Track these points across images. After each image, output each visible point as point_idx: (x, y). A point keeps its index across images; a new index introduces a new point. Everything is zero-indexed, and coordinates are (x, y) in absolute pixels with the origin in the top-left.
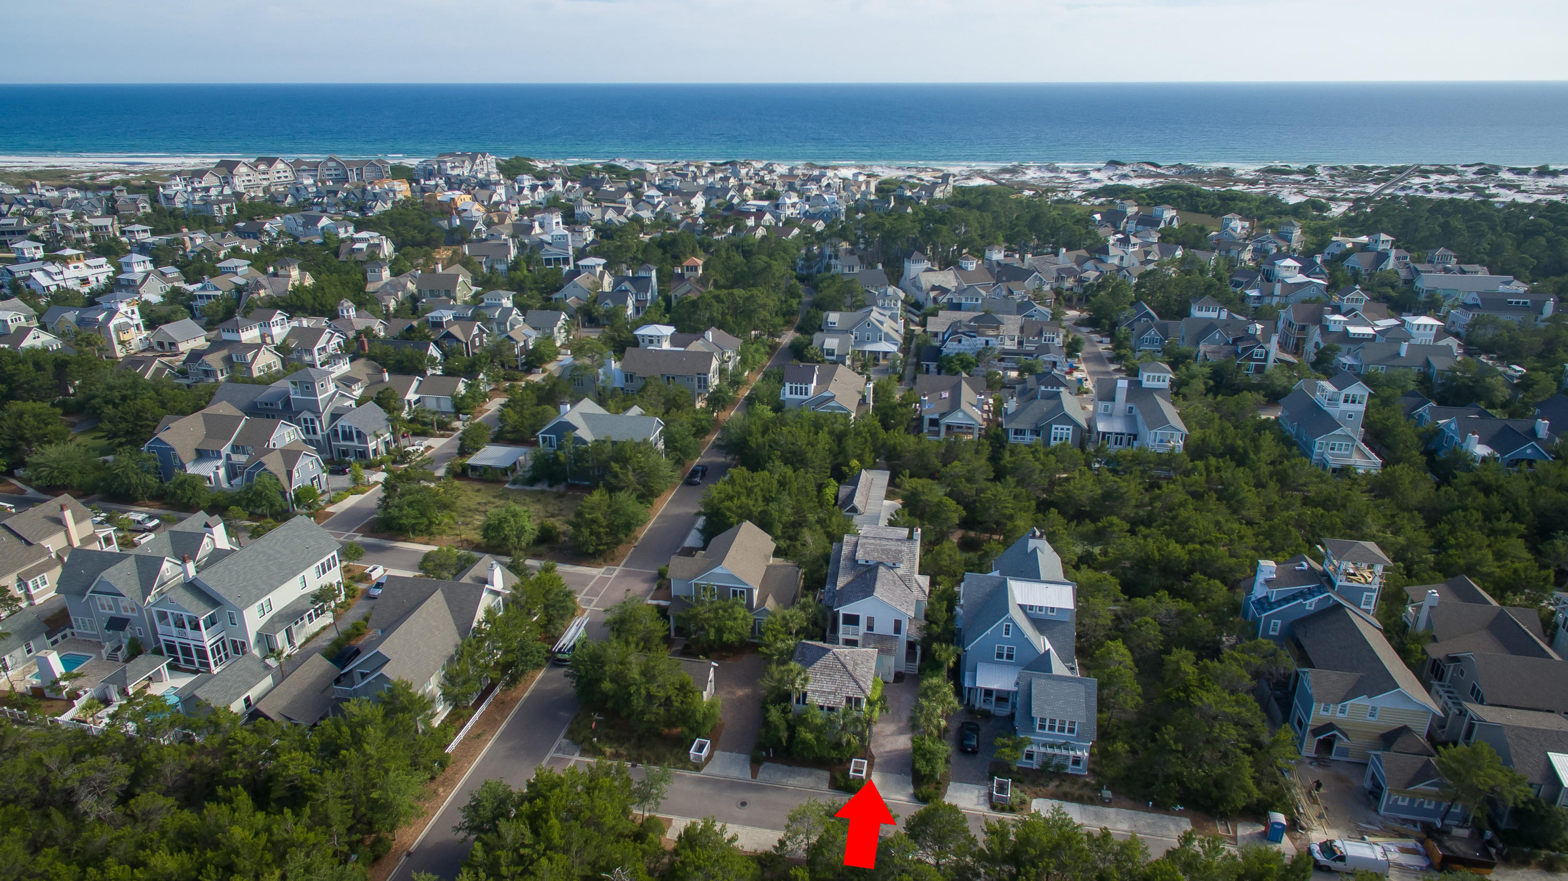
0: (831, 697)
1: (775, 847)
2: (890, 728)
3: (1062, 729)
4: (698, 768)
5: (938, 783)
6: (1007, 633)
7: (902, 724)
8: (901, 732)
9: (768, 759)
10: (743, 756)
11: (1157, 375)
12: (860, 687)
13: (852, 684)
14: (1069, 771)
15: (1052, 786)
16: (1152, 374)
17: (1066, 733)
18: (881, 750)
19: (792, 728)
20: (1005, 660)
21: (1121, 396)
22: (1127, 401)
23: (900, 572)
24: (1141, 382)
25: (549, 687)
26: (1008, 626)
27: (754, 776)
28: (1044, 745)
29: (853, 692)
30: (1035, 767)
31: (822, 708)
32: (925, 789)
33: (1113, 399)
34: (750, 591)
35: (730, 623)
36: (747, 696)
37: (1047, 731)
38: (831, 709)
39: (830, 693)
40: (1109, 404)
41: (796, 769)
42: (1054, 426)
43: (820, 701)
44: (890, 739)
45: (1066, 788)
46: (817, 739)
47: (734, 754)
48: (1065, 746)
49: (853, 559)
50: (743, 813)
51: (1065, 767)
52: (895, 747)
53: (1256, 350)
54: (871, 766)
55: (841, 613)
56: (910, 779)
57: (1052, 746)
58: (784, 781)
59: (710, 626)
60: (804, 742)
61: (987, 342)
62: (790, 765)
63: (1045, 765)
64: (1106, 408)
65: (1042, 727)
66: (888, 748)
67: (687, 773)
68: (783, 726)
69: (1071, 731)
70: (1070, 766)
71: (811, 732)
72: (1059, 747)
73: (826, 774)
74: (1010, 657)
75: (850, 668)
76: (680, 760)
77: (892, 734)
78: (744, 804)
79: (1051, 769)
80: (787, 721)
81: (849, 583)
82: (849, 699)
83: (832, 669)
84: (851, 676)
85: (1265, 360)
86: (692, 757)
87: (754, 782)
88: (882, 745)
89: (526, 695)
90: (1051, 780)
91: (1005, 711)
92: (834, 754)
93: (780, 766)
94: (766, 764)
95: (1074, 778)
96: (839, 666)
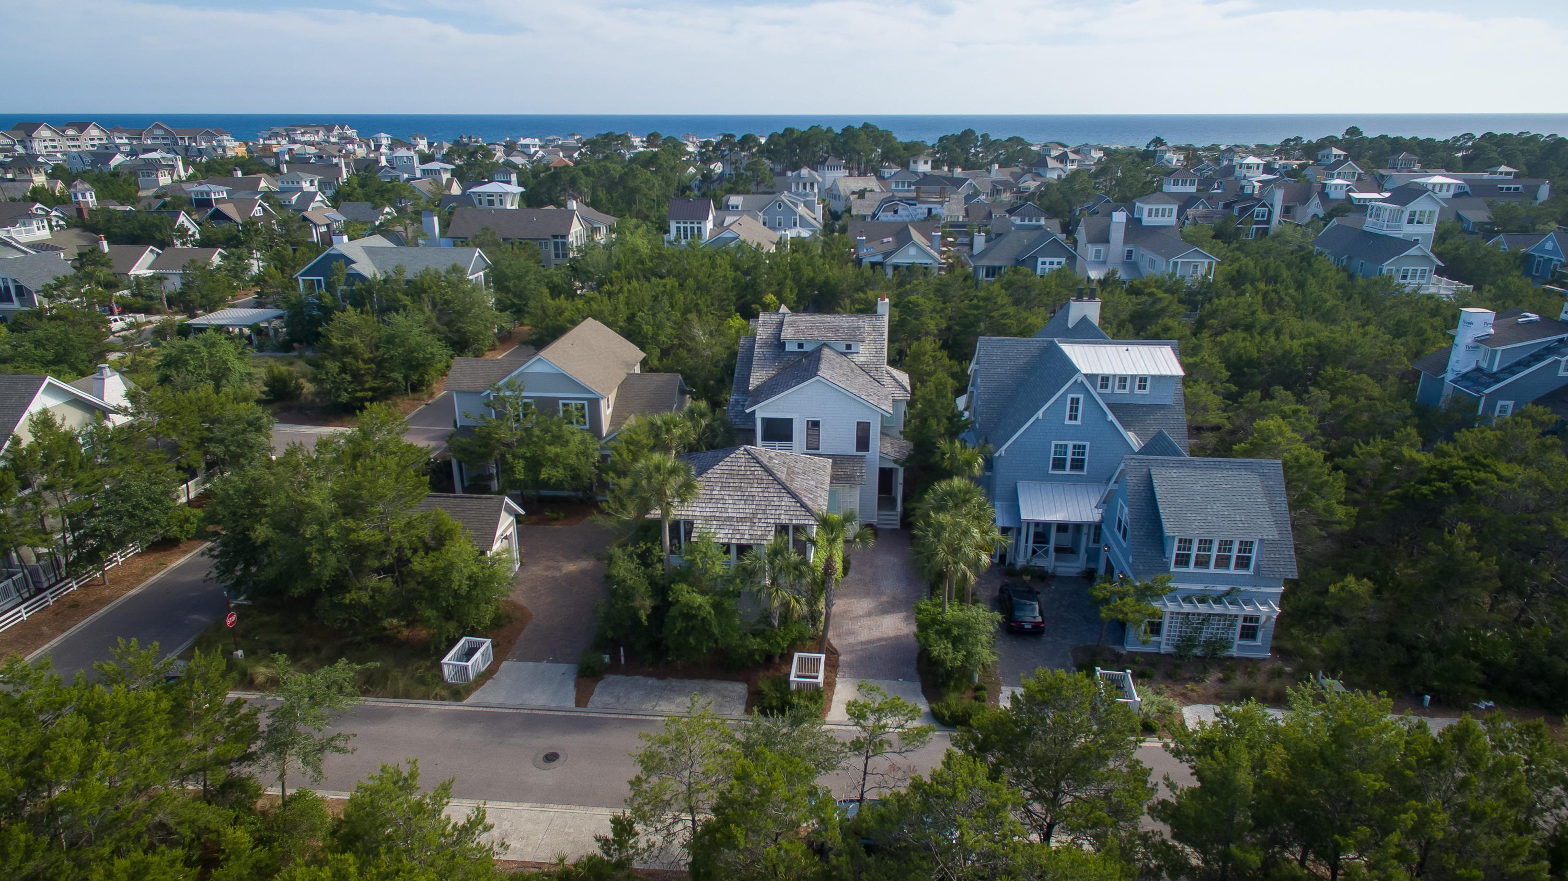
0: (745, 527)
1: (605, 843)
2: (864, 605)
3: (1223, 562)
4: (457, 693)
5: (978, 689)
6: (1073, 417)
7: (884, 599)
8: (885, 610)
9: (614, 668)
10: (563, 667)
11: (1161, 207)
12: (803, 505)
13: (787, 501)
14: (1234, 652)
15: (1212, 678)
16: (1154, 207)
17: (1232, 570)
18: (851, 640)
19: (660, 590)
20: (1068, 471)
21: (1117, 234)
22: (1126, 241)
23: (860, 359)
24: (1140, 220)
25: (188, 578)
26: (1075, 401)
27: (581, 701)
28: (1188, 599)
29: (786, 513)
30: (1165, 648)
31: (727, 548)
32: (956, 701)
33: (1106, 241)
34: (594, 404)
35: (552, 450)
36: (583, 572)
37: (1192, 568)
38: (743, 549)
39: (741, 520)
40: (1101, 247)
41: (675, 683)
42: (1040, 260)
43: (722, 536)
44: (867, 622)
45: (1239, 681)
46: (716, 606)
47: (544, 665)
48: (1230, 596)
49: (779, 345)
50: (550, 776)
51: (1227, 644)
52: (876, 634)
53: (1256, 209)
54: (832, 666)
55: (759, 416)
56: (918, 686)
57: (1203, 600)
58: (648, 706)
59: (515, 456)
60: (689, 615)
61: (930, 210)
62: (661, 677)
63: (1187, 643)
64: (1098, 252)
65: (1183, 560)
66: (864, 636)
67: (433, 706)
68: (643, 587)
69: (1243, 563)
70: (1237, 641)
71: (703, 593)
72: (1218, 600)
73: (740, 689)
74: (1078, 464)
75: (782, 476)
76: (422, 681)
77: (869, 614)
78: (551, 757)
79: (1197, 652)
80: (652, 582)
81: (770, 379)
82: (782, 529)
83: (743, 477)
84: (785, 487)
85: (1268, 222)
86: (446, 671)
87: (581, 713)
88: (850, 633)
89: (133, 592)
90: (1205, 670)
91: (1073, 567)
92: (755, 643)
93: (641, 679)
94: (610, 678)
95: (1248, 665)
96: (759, 472)
